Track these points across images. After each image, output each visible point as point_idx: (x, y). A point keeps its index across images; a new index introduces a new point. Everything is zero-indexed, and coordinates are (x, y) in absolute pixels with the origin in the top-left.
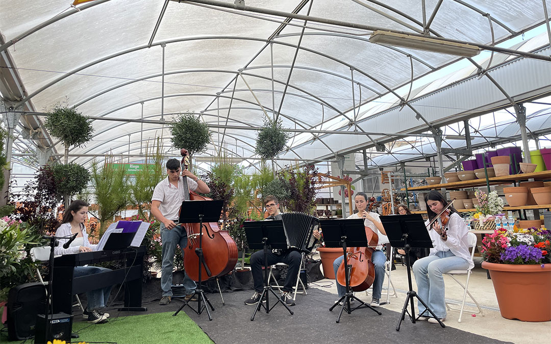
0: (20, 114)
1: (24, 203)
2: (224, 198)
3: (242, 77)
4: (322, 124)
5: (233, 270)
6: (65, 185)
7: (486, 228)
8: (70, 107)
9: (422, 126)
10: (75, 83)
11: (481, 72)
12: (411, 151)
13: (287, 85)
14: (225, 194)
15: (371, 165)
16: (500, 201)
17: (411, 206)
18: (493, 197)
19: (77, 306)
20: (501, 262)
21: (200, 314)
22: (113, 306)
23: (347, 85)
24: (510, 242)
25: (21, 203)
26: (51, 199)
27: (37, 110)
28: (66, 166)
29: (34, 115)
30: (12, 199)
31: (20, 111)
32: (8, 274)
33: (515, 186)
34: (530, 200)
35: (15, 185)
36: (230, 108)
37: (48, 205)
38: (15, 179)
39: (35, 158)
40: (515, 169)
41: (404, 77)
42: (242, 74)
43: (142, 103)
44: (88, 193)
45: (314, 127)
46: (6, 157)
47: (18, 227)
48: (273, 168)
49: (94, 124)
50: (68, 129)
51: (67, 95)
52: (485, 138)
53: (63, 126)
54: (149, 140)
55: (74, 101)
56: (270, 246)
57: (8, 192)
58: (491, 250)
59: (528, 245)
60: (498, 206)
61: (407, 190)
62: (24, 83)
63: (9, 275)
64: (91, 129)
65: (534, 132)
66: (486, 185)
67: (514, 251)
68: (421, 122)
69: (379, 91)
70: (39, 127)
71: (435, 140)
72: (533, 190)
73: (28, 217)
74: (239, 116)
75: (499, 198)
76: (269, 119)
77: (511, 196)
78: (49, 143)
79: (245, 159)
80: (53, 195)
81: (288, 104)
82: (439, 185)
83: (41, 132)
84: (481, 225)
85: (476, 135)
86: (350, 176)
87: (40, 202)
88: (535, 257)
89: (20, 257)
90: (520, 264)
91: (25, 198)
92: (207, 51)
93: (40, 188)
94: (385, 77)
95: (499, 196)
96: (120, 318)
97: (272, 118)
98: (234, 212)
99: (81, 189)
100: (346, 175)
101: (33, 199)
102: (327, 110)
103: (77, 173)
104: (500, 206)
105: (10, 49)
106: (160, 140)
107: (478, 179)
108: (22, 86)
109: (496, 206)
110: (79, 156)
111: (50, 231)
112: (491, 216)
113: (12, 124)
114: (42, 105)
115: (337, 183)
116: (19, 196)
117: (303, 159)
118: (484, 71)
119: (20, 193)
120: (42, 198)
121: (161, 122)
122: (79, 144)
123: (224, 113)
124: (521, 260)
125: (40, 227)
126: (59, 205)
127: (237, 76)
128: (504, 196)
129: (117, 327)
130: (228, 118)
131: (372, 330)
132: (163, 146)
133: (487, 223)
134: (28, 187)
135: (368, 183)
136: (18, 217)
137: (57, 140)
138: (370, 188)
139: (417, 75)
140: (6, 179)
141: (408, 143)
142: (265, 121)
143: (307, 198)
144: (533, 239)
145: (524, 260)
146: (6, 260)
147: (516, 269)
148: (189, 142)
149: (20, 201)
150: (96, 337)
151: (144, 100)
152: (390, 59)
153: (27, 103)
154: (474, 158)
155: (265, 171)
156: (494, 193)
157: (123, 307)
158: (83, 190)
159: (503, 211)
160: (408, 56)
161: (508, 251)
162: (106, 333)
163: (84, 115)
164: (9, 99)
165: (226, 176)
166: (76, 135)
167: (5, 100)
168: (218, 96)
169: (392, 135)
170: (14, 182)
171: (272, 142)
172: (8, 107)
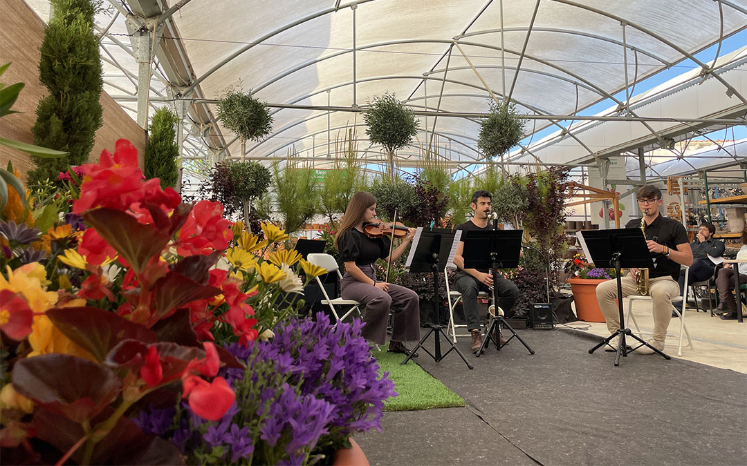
0: (190, 102)
2: (436, 208)
3: (459, 48)
4: (575, 113)
6: (243, 187)
9: (736, 107)
13: (523, 55)
14: (437, 203)
15: (651, 176)
23: (615, 52)
27: (207, 97)
28: (243, 165)
29: (204, 103)
31: (188, 98)
36: (441, 96)
41: (707, 34)
42: (458, 43)
43: (329, 90)
44: (269, 200)
50: (244, 119)
53: (239, 115)
56: (501, 263)
57: (180, 193)
61: (709, 204)
62: (191, 63)
64: (269, 119)
68: (735, 101)
69: (666, 59)
70: (210, 122)
76: (498, 102)
78: (222, 143)
80: (231, 198)
83: (212, 128)
86: (618, 187)
92: (411, 12)
93: (215, 190)
94: (677, 35)
99: (261, 192)
100: (610, 186)
102: (582, 93)
103: (256, 173)
105: (175, 16)
108: (190, 67)
113: (181, 115)
115: (597, 197)
121: (353, 109)
122: (257, 138)
123: (434, 103)
127: (452, 46)
130: (438, 110)
131: (651, 378)
132: (356, 140)
139: (731, 29)
142: (491, 105)
143: (553, 211)
148: (389, 134)
151: (330, 87)
152: (686, 6)
153: (195, 88)
155: (491, 173)
158: (264, 194)
163: (260, 101)
164: (176, 84)
165: (439, 181)
166: (254, 126)
167: (172, 85)
168: (425, 78)
169: (692, 121)
170: (187, 182)
171: (501, 133)
172: (176, 94)
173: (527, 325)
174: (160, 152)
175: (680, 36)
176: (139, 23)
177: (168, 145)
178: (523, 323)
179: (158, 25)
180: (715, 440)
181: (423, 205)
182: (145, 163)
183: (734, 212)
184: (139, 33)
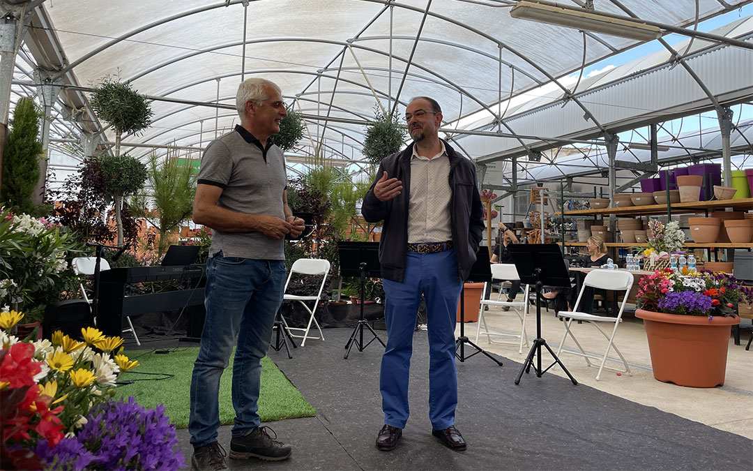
0: (60, 88)
1: (64, 202)
2: (318, 212)
3: (351, 51)
4: (458, 120)
5: (325, 302)
6: (115, 182)
7: (658, 269)
8: (122, 82)
9: (592, 129)
10: (130, 50)
11: (676, 59)
12: (582, 162)
13: (410, 63)
14: (319, 206)
15: (523, 179)
16: (681, 234)
17: (568, 235)
18: (672, 228)
19: (129, 332)
20: (659, 311)
21: (278, 350)
22: (174, 335)
23: (495, 67)
24: (673, 286)
25: (60, 202)
26: (98, 200)
27: (82, 84)
28: (117, 159)
29: (78, 90)
30: (49, 196)
31: (59, 84)
32: (44, 287)
33: (707, 216)
34: (722, 236)
35: (54, 180)
36: (334, 92)
37: (94, 206)
38: (53, 171)
39: (79, 146)
40: (707, 194)
41: (573, 60)
42: (351, 46)
43: (218, 79)
44: (145, 195)
45: (448, 124)
46: (42, 144)
47: (57, 231)
49: (154, 106)
50: (120, 111)
51: (119, 65)
52: (686, 149)
53: (114, 107)
54: (224, 129)
55: (129, 74)
57: (44, 187)
58: (648, 295)
59: (695, 292)
60: (677, 240)
61: (563, 215)
62: (64, 47)
63: (45, 290)
64: (149, 112)
66: (666, 213)
67: (677, 297)
68: (591, 124)
69: (538, 79)
70: (83, 106)
71: (608, 149)
72: (727, 223)
73: (70, 220)
74: (347, 103)
75: (679, 231)
76: (383, 110)
77: (698, 229)
78: (97, 127)
79: (354, 162)
80: (101, 194)
81: (415, 90)
82: (606, 210)
83: (86, 113)
84: (652, 264)
85: (673, 145)
86: (495, 192)
87: (84, 202)
88: (702, 306)
89: (59, 268)
90: (682, 314)
91: (66, 196)
92: (305, 13)
93: (84, 185)
94: (549, 59)
95: (681, 228)
96: (180, 349)
97: (386, 110)
98: (331, 229)
99: (136, 189)
100: (488, 190)
101: (76, 199)
102: (467, 101)
103: (131, 169)
104: (680, 241)
105: (46, 4)
107: (657, 204)
108: (61, 52)
109: (675, 241)
110: (135, 146)
111: (97, 240)
112: (667, 253)
113: (49, 101)
114: (88, 78)
116: (58, 193)
118: (679, 58)
119: (60, 190)
120: (87, 197)
122: (134, 132)
123: (326, 98)
124: (683, 310)
125: (85, 234)
126: (109, 208)
127: (345, 48)
128: (689, 228)
129: (176, 359)
130: (331, 105)
133: (660, 262)
134: (70, 182)
135: (521, 201)
136: (57, 219)
137: (106, 124)
138: (522, 209)
139: (592, 58)
140: (42, 171)
141: (579, 150)
142: (377, 113)
144: (704, 284)
145: (687, 309)
146: (42, 271)
147: (674, 320)
148: (275, 137)
149: (60, 200)
150: (150, 367)
151: (221, 76)
153: (67, 74)
154: (658, 176)
156: (673, 225)
157: (185, 337)
158: (139, 190)
159: (683, 248)
160: (580, 32)
161: (669, 298)
162: (162, 364)
163: (140, 93)
164: (45, 68)
165: (322, 184)
166: (131, 119)
167: (40, 69)
168: (319, 75)
169: (549, 140)
170: (53, 176)
171: (384, 142)
172: (44, 78)
174: (21, 149)
175: (551, 60)
176: (4, 9)
177: (31, 142)
179: (26, 13)
182: (3, 160)
183: (583, 224)
184: (4, 20)
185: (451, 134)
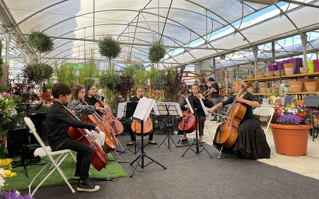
0: (13, 34)
1: (16, 84)
2: (129, 84)
3: (142, 14)
4: (190, 43)
6: (39, 75)
7: (276, 104)
8: (41, 31)
9: (247, 45)
10: (44, 16)
11: (282, 13)
12: (243, 59)
13: (167, 18)
14: (130, 82)
15: (220, 67)
16: (286, 89)
18: (282, 87)
20: (278, 123)
24: (284, 113)
26: (32, 83)
27: (23, 32)
28: (39, 65)
29: (22, 35)
30: (10, 82)
31: (12, 32)
33: (297, 81)
34: (303, 89)
35: (11, 75)
36: (135, 32)
37: (30, 86)
38: (11, 71)
40: (297, 71)
41: (238, 15)
42: (142, 12)
44: (53, 80)
45: (186, 44)
48: (158, 68)
49: (55, 41)
50: (40, 44)
51: (38, 24)
52: (287, 52)
53: (37, 42)
57: (8, 78)
59: (293, 115)
60: (284, 92)
62: (13, 16)
63: (8, 124)
64: (52, 44)
65: (316, 49)
66: (280, 80)
67: (285, 117)
68: (246, 42)
69: (223, 24)
70: (25, 42)
71: (254, 53)
72: (306, 83)
73: (19, 92)
75: (285, 88)
76: (156, 40)
77: (293, 86)
78: (32, 51)
79: (146, 62)
80: (33, 80)
82: (254, 79)
83: (26, 45)
84: (274, 102)
85: (281, 50)
86: (206, 73)
87: (26, 84)
88: (296, 121)
89: (12, 114)
90: (288, 124)
91: (17, 82)
93: (25, 77)
94: (227, 15)
95: (286, 86)
97: (158, 39)
99: (48, 78)
100: (203, 72)
101: (22, 83)
102: (193, 35)
103: (46, 69)
104: (286, 92)
106: (93, 50)
107: (275, 76)
108: (12, 18)
109: (283, 92)
112: (280, 97)
113: (8, 40)
115: (197, 77)
116: (13, 80)
117: (179, 63)
118: (284, 13)
121: (93, 40)
123: (132, 35)
127: (139, 13)
128: (289, 86)
130: (134, 38)
132: (94, 54)
133: (277, 101)
134: (19, 76)
135: (218, 77)
136: (14, 92)
138: (218, 80)
139: (246, 14)
140: (6, 71)
141: (242, 54)
142: (154, 41)
143: (177, 86)
144: (297, 111)
145: (290, 122)
146: (5, 116)
147: (284, 127)
148: (109, 52)
149: (14, 83)
151: (86, 27)
152: (230, 4)
153: (16, 28)
154: (275, 64)
155: (153, 69)
156: (283, 85)
158: (51, 78)
159: (287, 95)
160: (241, 2)
161: (282, 118)
163: (48, 35)
164: (6, 26)
165: (131, 72)
166: (45, 47)
167: (3, 26)
168: (129, 25)
170: (11, 73)
171: (157, 53)
172: (6, 30)
173: (164, 133)
175: (228, 15)
178: (162, 132)
180: (217, 187)
181: (123, 84)
185: (187, 49)
